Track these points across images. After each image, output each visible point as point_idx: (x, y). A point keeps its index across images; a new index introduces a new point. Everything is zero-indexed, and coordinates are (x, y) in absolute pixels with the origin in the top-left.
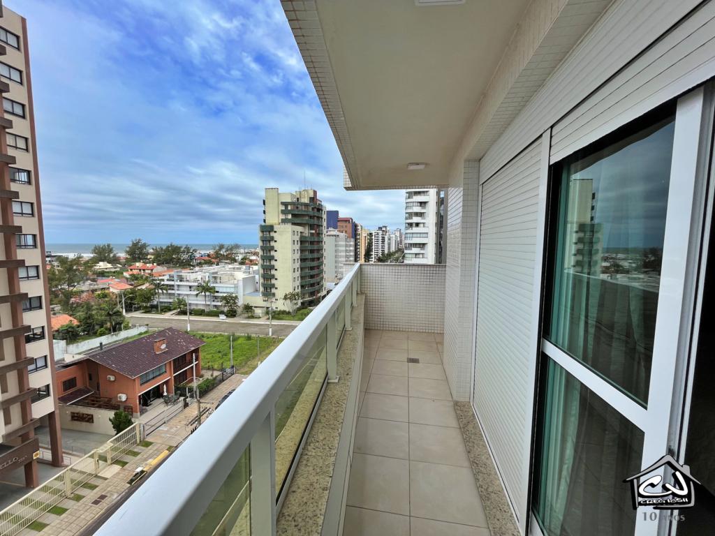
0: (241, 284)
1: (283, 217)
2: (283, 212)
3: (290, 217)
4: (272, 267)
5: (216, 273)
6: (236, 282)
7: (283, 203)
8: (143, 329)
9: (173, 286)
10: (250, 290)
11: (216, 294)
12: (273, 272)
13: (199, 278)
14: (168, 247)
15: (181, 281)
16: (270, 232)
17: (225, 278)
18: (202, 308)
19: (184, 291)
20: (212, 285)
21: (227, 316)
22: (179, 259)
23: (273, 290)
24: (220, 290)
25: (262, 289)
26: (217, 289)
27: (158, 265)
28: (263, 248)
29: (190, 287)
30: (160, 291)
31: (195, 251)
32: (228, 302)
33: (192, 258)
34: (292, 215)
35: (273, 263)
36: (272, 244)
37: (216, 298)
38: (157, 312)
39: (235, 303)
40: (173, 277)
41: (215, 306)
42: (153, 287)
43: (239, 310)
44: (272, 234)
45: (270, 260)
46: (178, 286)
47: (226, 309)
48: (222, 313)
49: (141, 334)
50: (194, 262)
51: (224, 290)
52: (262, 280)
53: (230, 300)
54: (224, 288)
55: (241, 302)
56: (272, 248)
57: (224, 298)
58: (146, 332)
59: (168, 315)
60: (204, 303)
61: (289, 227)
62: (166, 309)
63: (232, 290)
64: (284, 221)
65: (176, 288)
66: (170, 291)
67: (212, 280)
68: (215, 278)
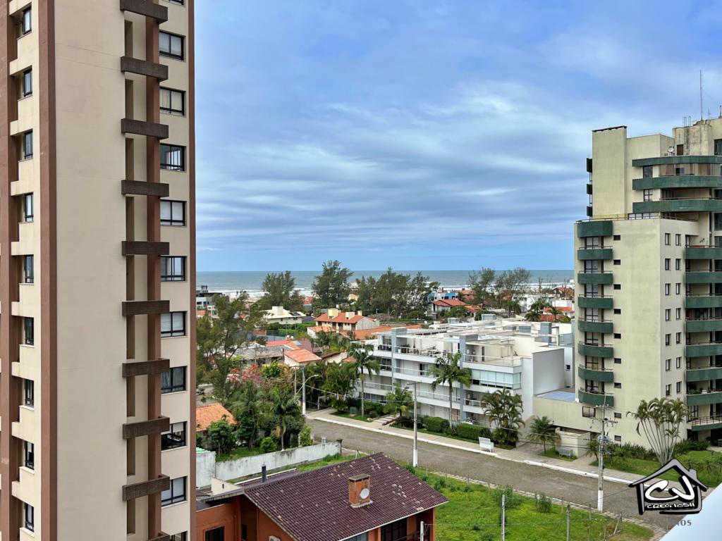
0: (529, 367)
1: (638, 198)
2: (638, 186)
3: (656, 196)
4: (608, 329)
5: (474, 337)
6: (517, 362)
7: (637, 164)
8: (332, 449)
9: (389, 360)
10: (549, 384)
11: (474, 388)
12: (610, 341)
13: (441, 347)
14: (384, 277)
15: (404, 351)
16: (602, 239)
17: (493, 351)
18: (443, 416)
19: (409, 375)
20: (466, 365)
21: (496, 443)
22: (403, 303)
23: (610, 390)
24: (483, 378)
25: (579, 384)
26: (476, 376)
27: (365, 315)
28: (584, 281)
29: (422, 366)
30: (366, 371)
31: (435, 285)
32: (498, 410)
33: (427, 301)
34: (664, 191)
35: (610, 317)
36: (609, 268)
37: (473, 395)
38: (359, 416)
39: (514, 413)
40: (390, 342)
41: (471, 415)
42: (353, 360)
43: (524, 433)
44: (609, 243)
45: (602, 311)
46: (399, 361)
47: (493, 426)
48: (485, 433)
49: (328, 459)
50: (431, 311)
51: (490, 379)
52: (580, 362)
53: (504, 403)
54: (491, 375)
55: (528, 412)
56: (608, 280)
57: (490, 399)
58: (337, 457)
59: (376, 426)
60: (448, 405)
61: (655, 225)
62: (375, 411)
63: (508, 381)
64: (640, 210)
65: (394, 366)
66: (383, 373)
67: (465, 353)
68: (472, 349)
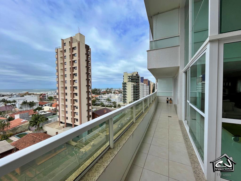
0: (117, 99)
1: (129, 80)
4: (126, 94)
7: (128, 76)
8: (95, 109)
9: (100, 99)
10: (119, 101)
11: (111, 102)
12: (126, 96)
13: (106, 97)
14: (94, 89)
16: (125, 84)
17: (113, 97)
18: (107, 105)
19: (103, 101)
21: (114, 107)
23: (126, 101)
24: (112, 100)
25: (123, 100)
26: (111, 100)
27: (93, 94)
28: (123, 89)
29: (104, 99)
30: (97, 100)
31: (101, 90)
32: (114, 104)
33: (100, 92)
34: (131, 79)
38: (96, 106)
40: (100, 97)
41: (110, 105)
43: (117, 106)
45: (125, 92)
46: (101, 99)
51: (113, 100)
52: (123, 98)
53: (115, 103)
55: (117, 104)
56: (126, 89)
59: (99, 107)
61: (130, 83)
62: (99, 105)
63: (115, 100)
65: (101, 100)
66: (99, 101)
68: (111, 97)
